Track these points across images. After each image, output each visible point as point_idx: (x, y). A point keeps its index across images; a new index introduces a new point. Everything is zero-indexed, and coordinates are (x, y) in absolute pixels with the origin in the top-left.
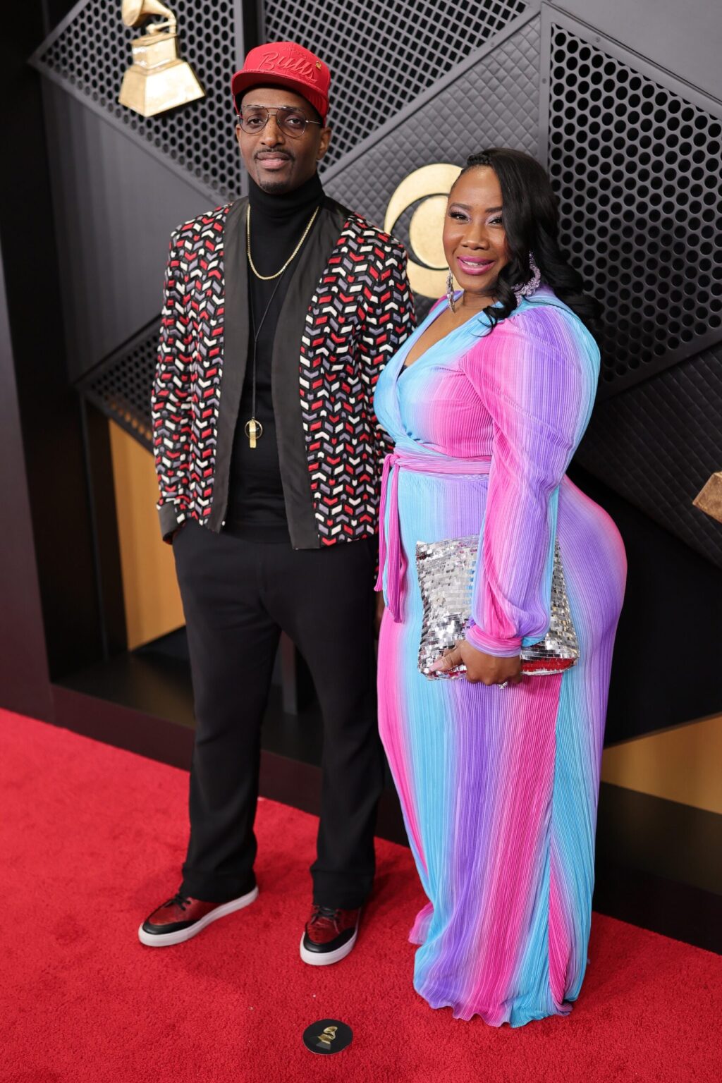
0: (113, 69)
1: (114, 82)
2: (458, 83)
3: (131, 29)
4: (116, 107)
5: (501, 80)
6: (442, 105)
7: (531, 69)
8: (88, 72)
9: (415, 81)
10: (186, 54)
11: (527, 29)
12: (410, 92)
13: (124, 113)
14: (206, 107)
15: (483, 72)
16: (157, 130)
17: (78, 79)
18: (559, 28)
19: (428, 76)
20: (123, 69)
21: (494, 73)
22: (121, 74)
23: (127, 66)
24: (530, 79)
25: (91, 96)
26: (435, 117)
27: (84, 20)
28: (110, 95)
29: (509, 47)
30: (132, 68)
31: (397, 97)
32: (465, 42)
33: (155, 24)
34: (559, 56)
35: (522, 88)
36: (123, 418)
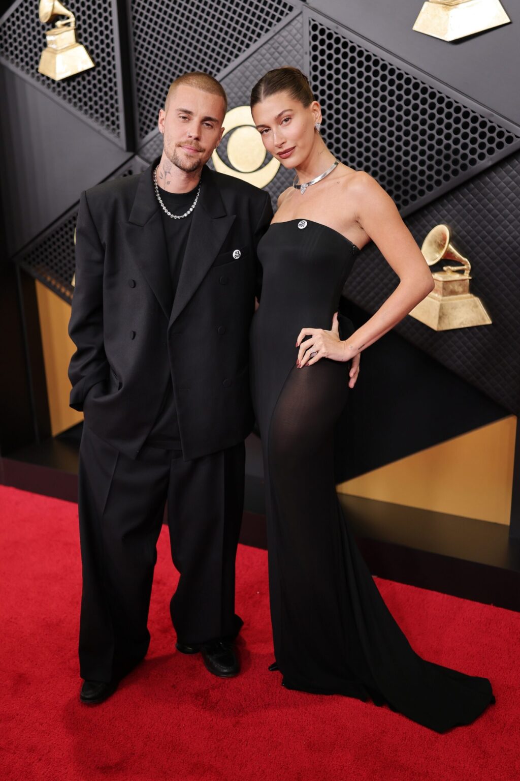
0: (34, 50)
1: (35, 58)
2: (255, 55)
3: (45, 25)
4: (36, 75)
5: (280, 53)
6: (245, 69)
7: (298, 46)
8: (18, 52)
9: (227, 55)
10: (82, 40)
11: (295, 22)
12: (225, 62)
13: (42, 78)
14: (95, 73)
15: (269, 49)
16: (64, 89)
17: (11, 57)
18: (314, 20)
19: (235, 51)
20: (41, 50)
21: (276, 49)
22: (39, 54)
23: (43, 48)
24: (298, 52)
25: (20, 68)
26: (241, 77)
27: (14, 19)
28: (32, 67)
29: (284, 33)
30: (47, 49)
31: (217, 65)
32: (258, 30)
33: (62, 21)
34: (315, 38)
35: (294, 58)
36: (46, 279)
